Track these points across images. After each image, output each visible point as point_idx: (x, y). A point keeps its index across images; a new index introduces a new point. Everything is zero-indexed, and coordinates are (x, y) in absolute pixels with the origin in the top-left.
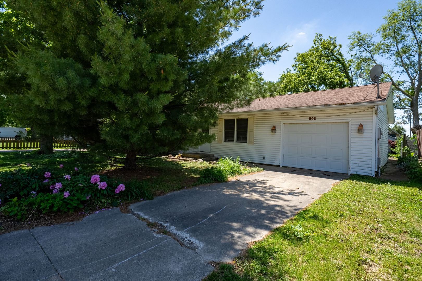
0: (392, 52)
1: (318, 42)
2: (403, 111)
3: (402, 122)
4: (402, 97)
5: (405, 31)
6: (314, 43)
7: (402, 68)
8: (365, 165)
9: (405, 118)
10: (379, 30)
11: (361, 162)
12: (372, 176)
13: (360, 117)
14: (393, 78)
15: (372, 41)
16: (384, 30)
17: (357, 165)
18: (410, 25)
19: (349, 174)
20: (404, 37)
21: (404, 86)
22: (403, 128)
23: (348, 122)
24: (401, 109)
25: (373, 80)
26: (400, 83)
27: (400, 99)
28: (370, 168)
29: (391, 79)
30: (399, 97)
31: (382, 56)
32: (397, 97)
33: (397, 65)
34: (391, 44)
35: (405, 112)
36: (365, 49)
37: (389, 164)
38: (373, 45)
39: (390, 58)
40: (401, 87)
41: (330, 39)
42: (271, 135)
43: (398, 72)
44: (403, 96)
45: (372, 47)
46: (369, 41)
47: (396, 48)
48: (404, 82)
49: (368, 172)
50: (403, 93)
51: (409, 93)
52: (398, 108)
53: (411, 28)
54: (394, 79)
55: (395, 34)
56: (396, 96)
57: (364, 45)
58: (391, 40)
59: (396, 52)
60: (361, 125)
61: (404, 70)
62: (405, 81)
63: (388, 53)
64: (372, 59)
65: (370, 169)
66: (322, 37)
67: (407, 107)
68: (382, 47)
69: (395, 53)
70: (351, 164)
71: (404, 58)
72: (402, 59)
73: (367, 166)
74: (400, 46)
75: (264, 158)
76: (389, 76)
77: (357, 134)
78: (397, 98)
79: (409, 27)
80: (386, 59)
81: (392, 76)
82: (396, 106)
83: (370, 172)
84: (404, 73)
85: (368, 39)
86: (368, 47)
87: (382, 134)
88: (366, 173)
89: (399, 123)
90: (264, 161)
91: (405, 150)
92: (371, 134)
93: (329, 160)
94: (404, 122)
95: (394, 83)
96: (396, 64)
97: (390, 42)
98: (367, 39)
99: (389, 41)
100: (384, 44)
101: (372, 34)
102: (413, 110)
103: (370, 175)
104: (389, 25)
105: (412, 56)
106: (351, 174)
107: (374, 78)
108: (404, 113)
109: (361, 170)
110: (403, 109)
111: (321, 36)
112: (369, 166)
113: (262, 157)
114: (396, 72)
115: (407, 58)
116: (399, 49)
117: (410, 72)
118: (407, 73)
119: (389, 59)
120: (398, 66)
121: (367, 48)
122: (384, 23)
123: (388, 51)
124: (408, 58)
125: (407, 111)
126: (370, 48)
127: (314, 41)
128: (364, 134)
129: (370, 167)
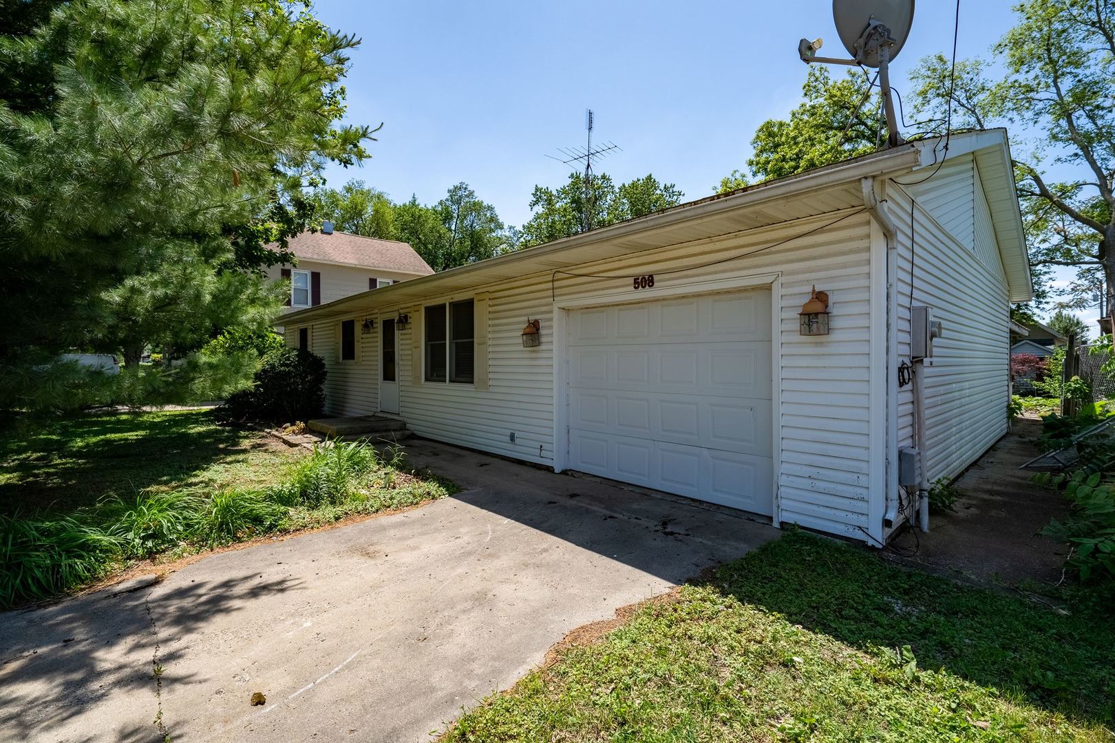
0: (1041, 105)
1: (817, 91)
2: (1073, 270)
3: (1072, 303)
4: (1071, 232)
5: (1081, 37)
6: (806, 95)
7: (1073, 148)
8: (840, 487)
9: (1083, 291)
10: (1000, 45)
11: (821, 471)
12: (870, 542)
13: (814, 258)
14: (1042, 177)
15: (980, 80)
16: (1017, 43)
17: (806, 483)
18: (1096, 19)
19: (776, 524)
20: (1077, 60)
21: (1078, 199)
22: (1078, 323)
23: (768, 288)
24: (1067, 264)
25: (860, 53)
26: (1064, 190)
27: (1066, 238)
28: (860, 504)
29: (1037, 179)
30: (1063, 234)
31: (1011, 119)
32: (1058, 233)
33: (1056, 141)
34: (1039, 84)
35: (1081, 275)
36: (959, 102)
37: (1012, 443)
38: (983, 89)
39: (1036, 122)
40: (1067, 202)
41: (850, 79)
42: (527, 355)
43: (1059, 159)
44: (1075, 229)
45: (981, 97)
46: (972, 79)
47: (1053, 89)
48: (1078, 186)
49: (854, 519)
50: (1077, 217)
51: (1093, 218)
52: (1059, 263)
53: (1100, 28)
54: (1046, 180)
55: (1049, 50)
56: (1055, 230)
57: (957, 93)
58: (1037, 71)
59: (1052, 102)
60: (821, 297)
61: (1080, 152)
62: (1081, 182)
63: (1027, 108)
64: (978, 127)
65: (861, 506)
66: (826, 74)
67: (1087, 259)
68: (1012, 92)
69: (1051, 105)
70: (783, 480)
71: (1078, 118)
72: (1070, 122)
73: (851, 491)
74: (1066, 84)
75: (512, 437)
76: (1031, 171)
77: (798, 338)
78: (1059, 237)
79: (1093, 24)
80: (1024, 127)
81: (1038, 170)
82: (1052, 258)
83: (862, 521)
84: (1078, 161)
85: (970, 76)
86: (969, 98)
87: (933, 336)
88: (842, 527)
89: (1062, 306)
90: (510, 446)
91: (1074, 391)
92: (865, 337)
93: (705, 452)
94: (1080, 304)
95: (1047, 191)
96: (1055, 137)
97: (1037, 77)
98: (965, 76)
99: (1032, 75)
100: (1017, 84)
101: (981, 59)
102: (1105, 267)
103: (859, 535)
104: (1030, 28)
105: (1103, 108)
106: (782, 523)
107: (862, 41)
108: (1080, 278)
109: (822, 509)
110: (1074, 264)
111: (826, 71)
112: (859, 490)
113: (508, 432)
114: (1053, 162)
115: (1088, 116)
116: (1063, 92)
117: (1095, 157)
118: (1088, 160)
119: (1031, 123)
120: (1061, 144)
121: (964, 102)
122: (1016, 22)
123: (1027, 105)
124: (1092, 117)
125: (1089, 270)
126: (975, 100)
127: (804, 87)
128: (834, 336)
129: (863, 499)
